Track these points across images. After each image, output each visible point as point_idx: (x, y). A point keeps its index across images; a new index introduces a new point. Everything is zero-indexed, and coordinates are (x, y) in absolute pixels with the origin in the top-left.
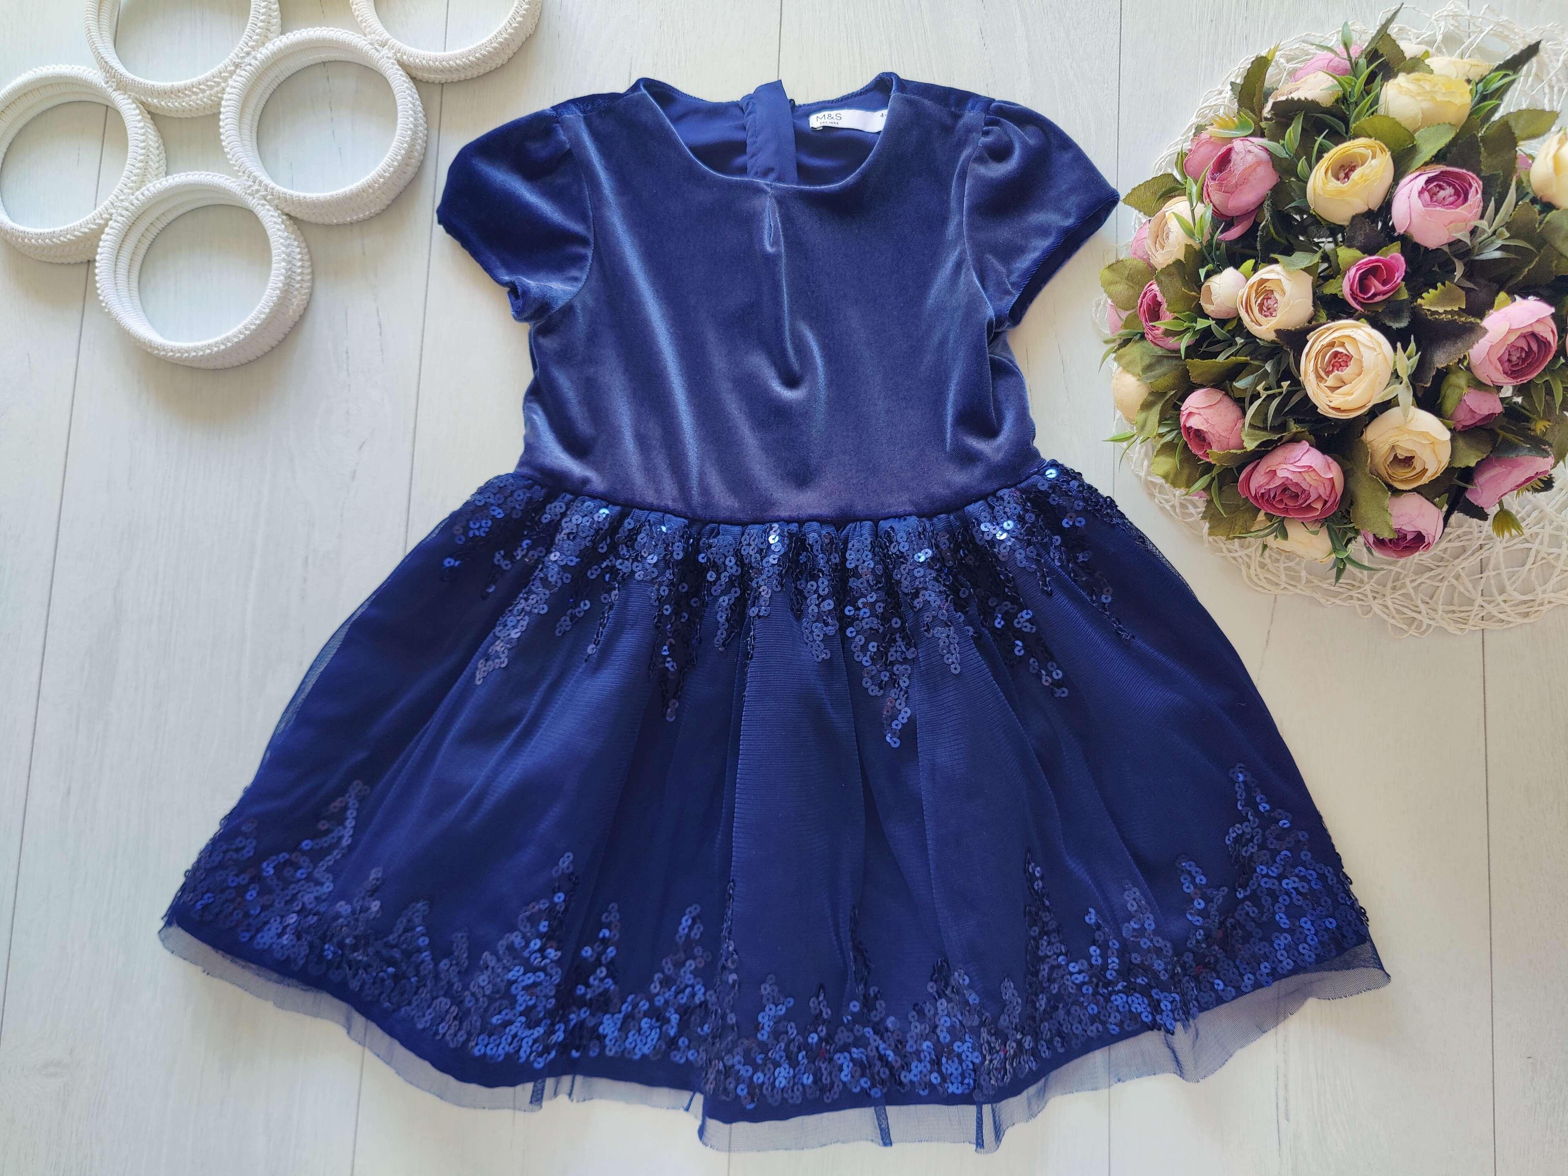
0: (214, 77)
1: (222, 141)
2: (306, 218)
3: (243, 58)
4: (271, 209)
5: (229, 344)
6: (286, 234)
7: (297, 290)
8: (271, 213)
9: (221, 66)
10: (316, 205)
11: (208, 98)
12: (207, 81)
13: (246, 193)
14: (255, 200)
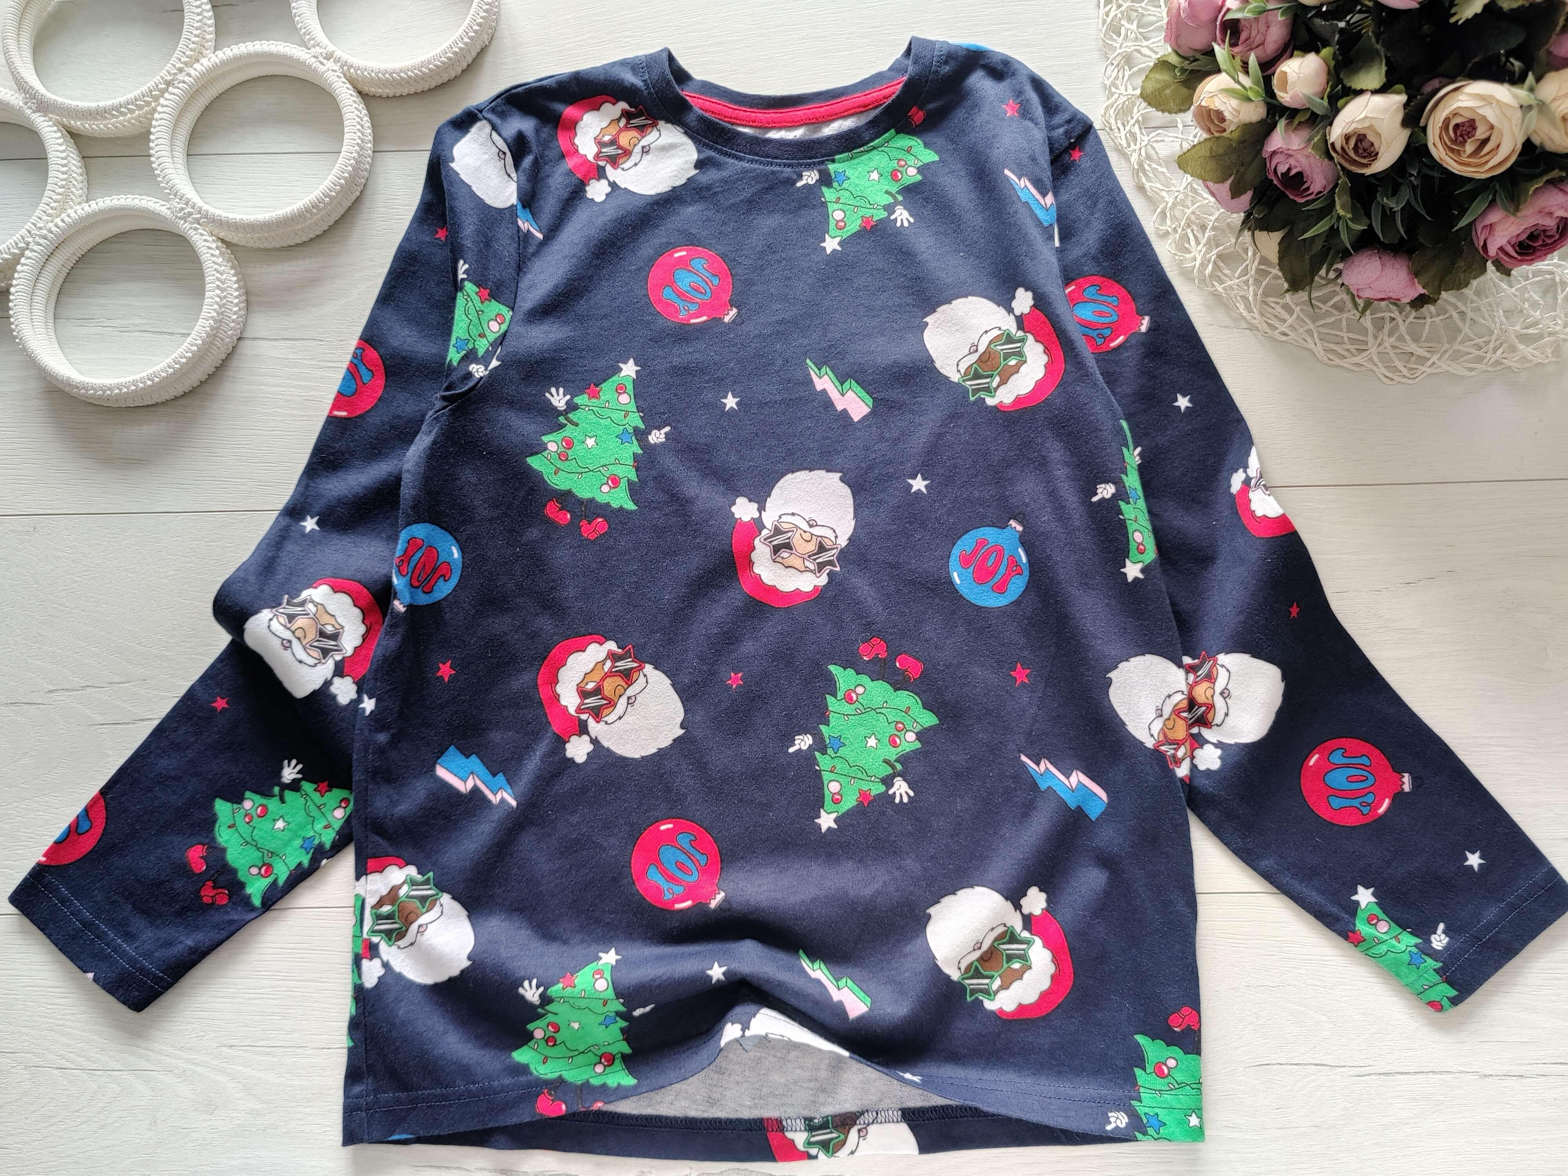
0: (143, 96)
1: (152, 163)
2: (242, 243)
4: (205, 233)
8: (205, 237)
9: (151, 84)
10: (254, 228)
11: (137, 120)
12: (136, 100)
13: (177, 217)
14: (186, 224)
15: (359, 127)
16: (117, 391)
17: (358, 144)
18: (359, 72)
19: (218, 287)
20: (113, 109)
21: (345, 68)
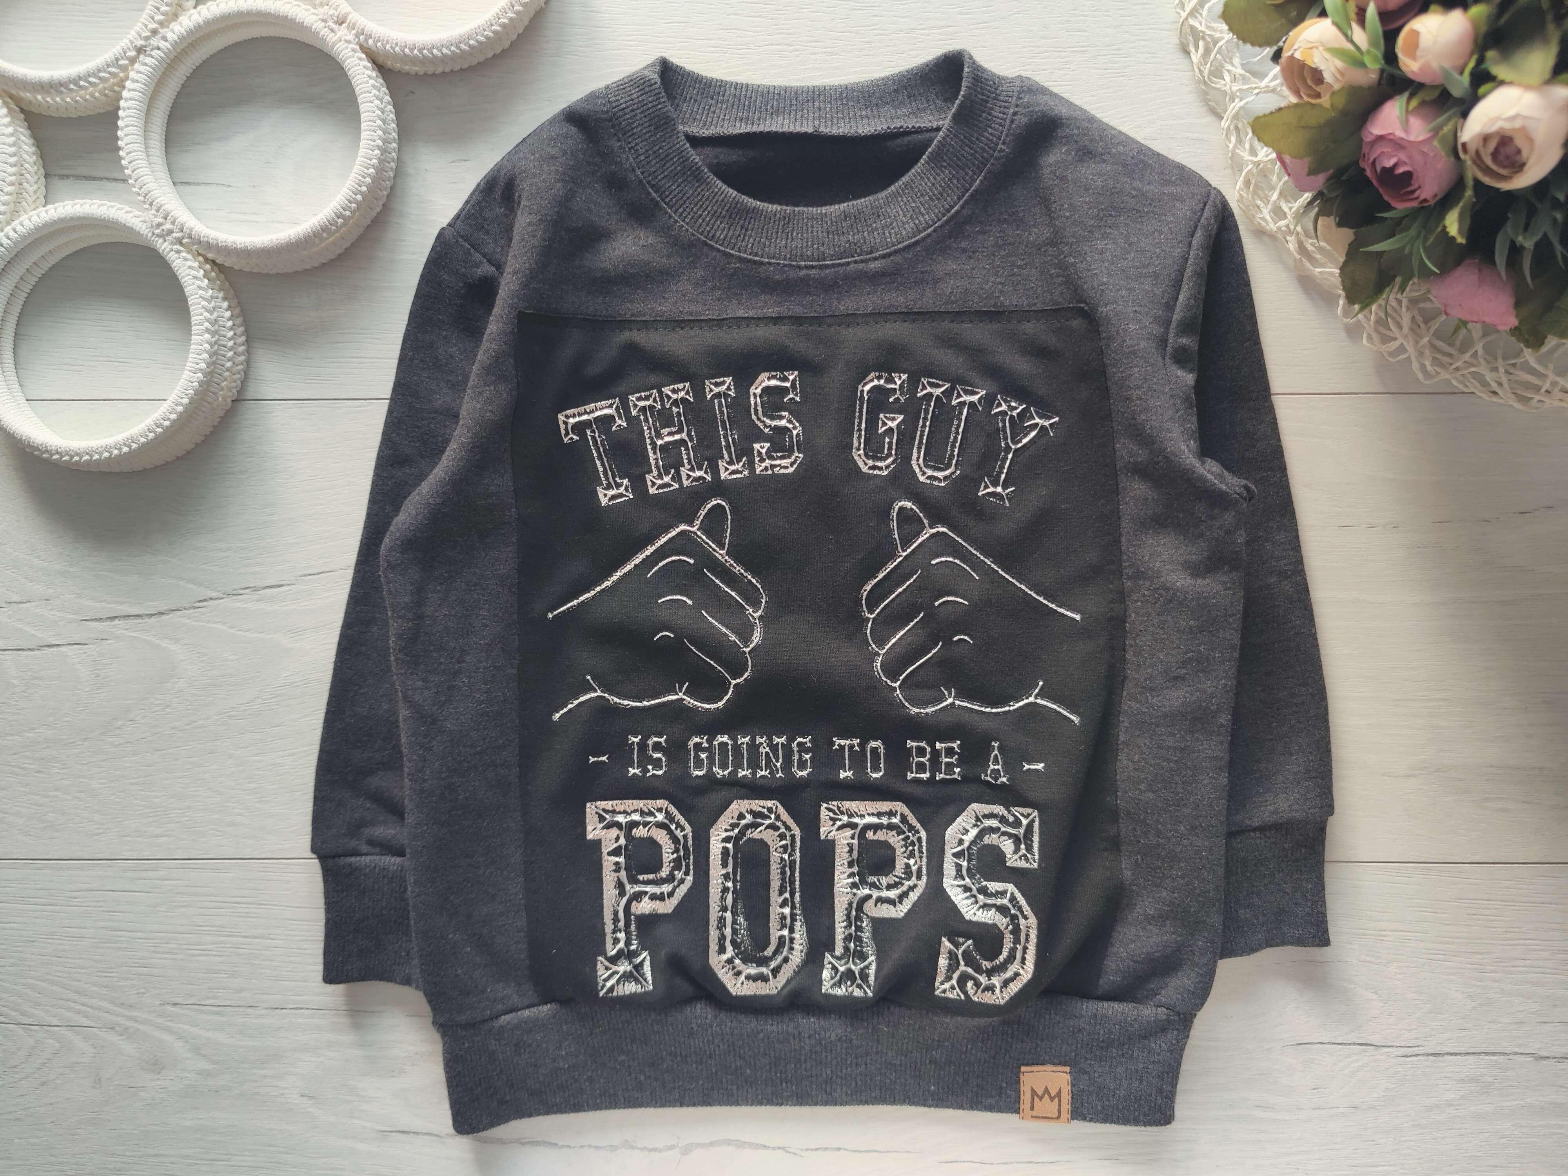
0: (108, 66)
1: (121, 158)
2: (237, 268)
3: (147, 38)
4: (189, 256)
5: (134, 446)
6: (210, 292)
9: (115, 50)
10: (247, 253)
11: (101, 93)
13: (153, 234)
14: (166, 244)
15: (379, 122)
18: (379, 44)
19: (207, 330)
20: (70, 82)
21: (362, 37)
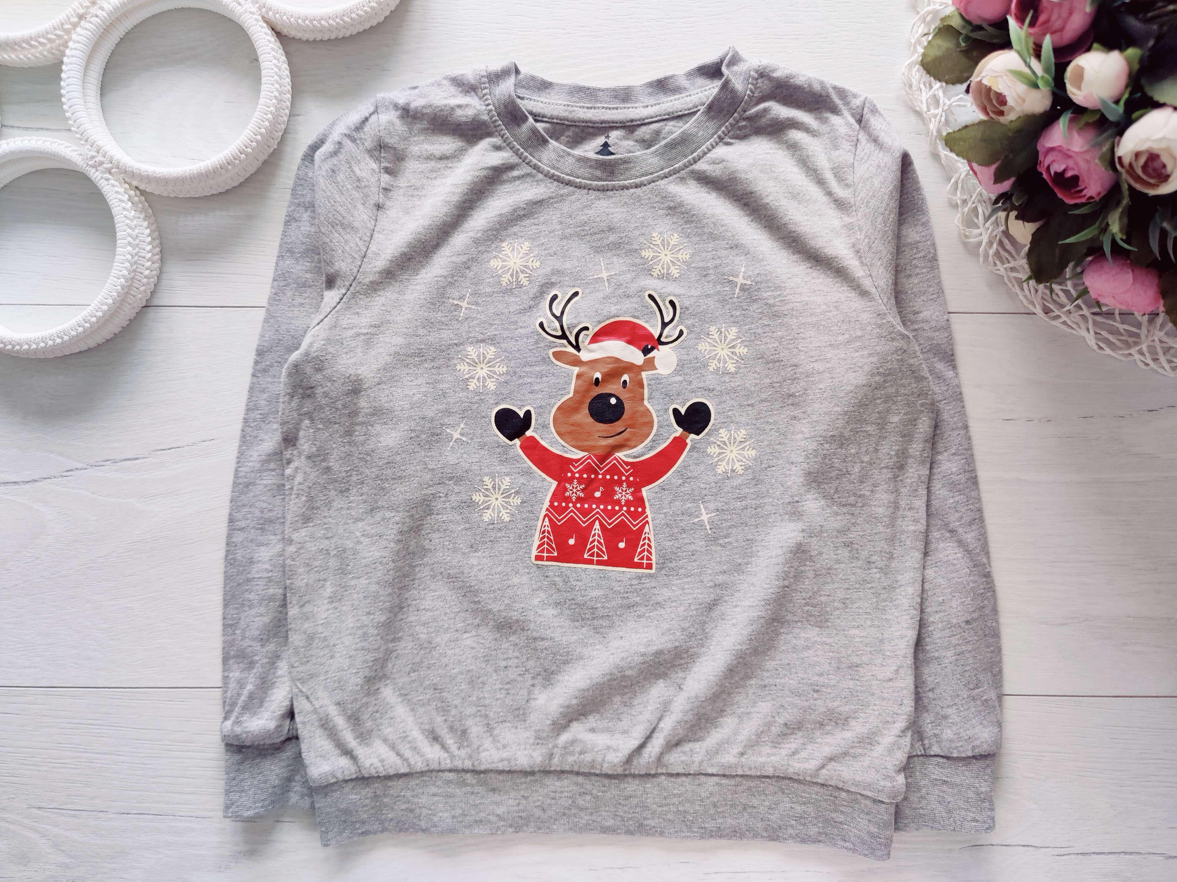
0: (55, 29)
1: (63, 104)
2: (156, 193)
3: (88, 7)
4: (117, 183)
5: (66, 338)
6: (133, 212)
7: (145, 277)
8: (116, 189)
9: (62, 16)
10: (165, 181)
11: (48, 51)
12: (47, 33)
13: (88, 165)
14: (97, 173)
15: (276, 78)
16: (26, 347)
17: (275, 97)
18: (277, 15)
19: (130, 243)
20: (24, 42)
21: (264, 10)
